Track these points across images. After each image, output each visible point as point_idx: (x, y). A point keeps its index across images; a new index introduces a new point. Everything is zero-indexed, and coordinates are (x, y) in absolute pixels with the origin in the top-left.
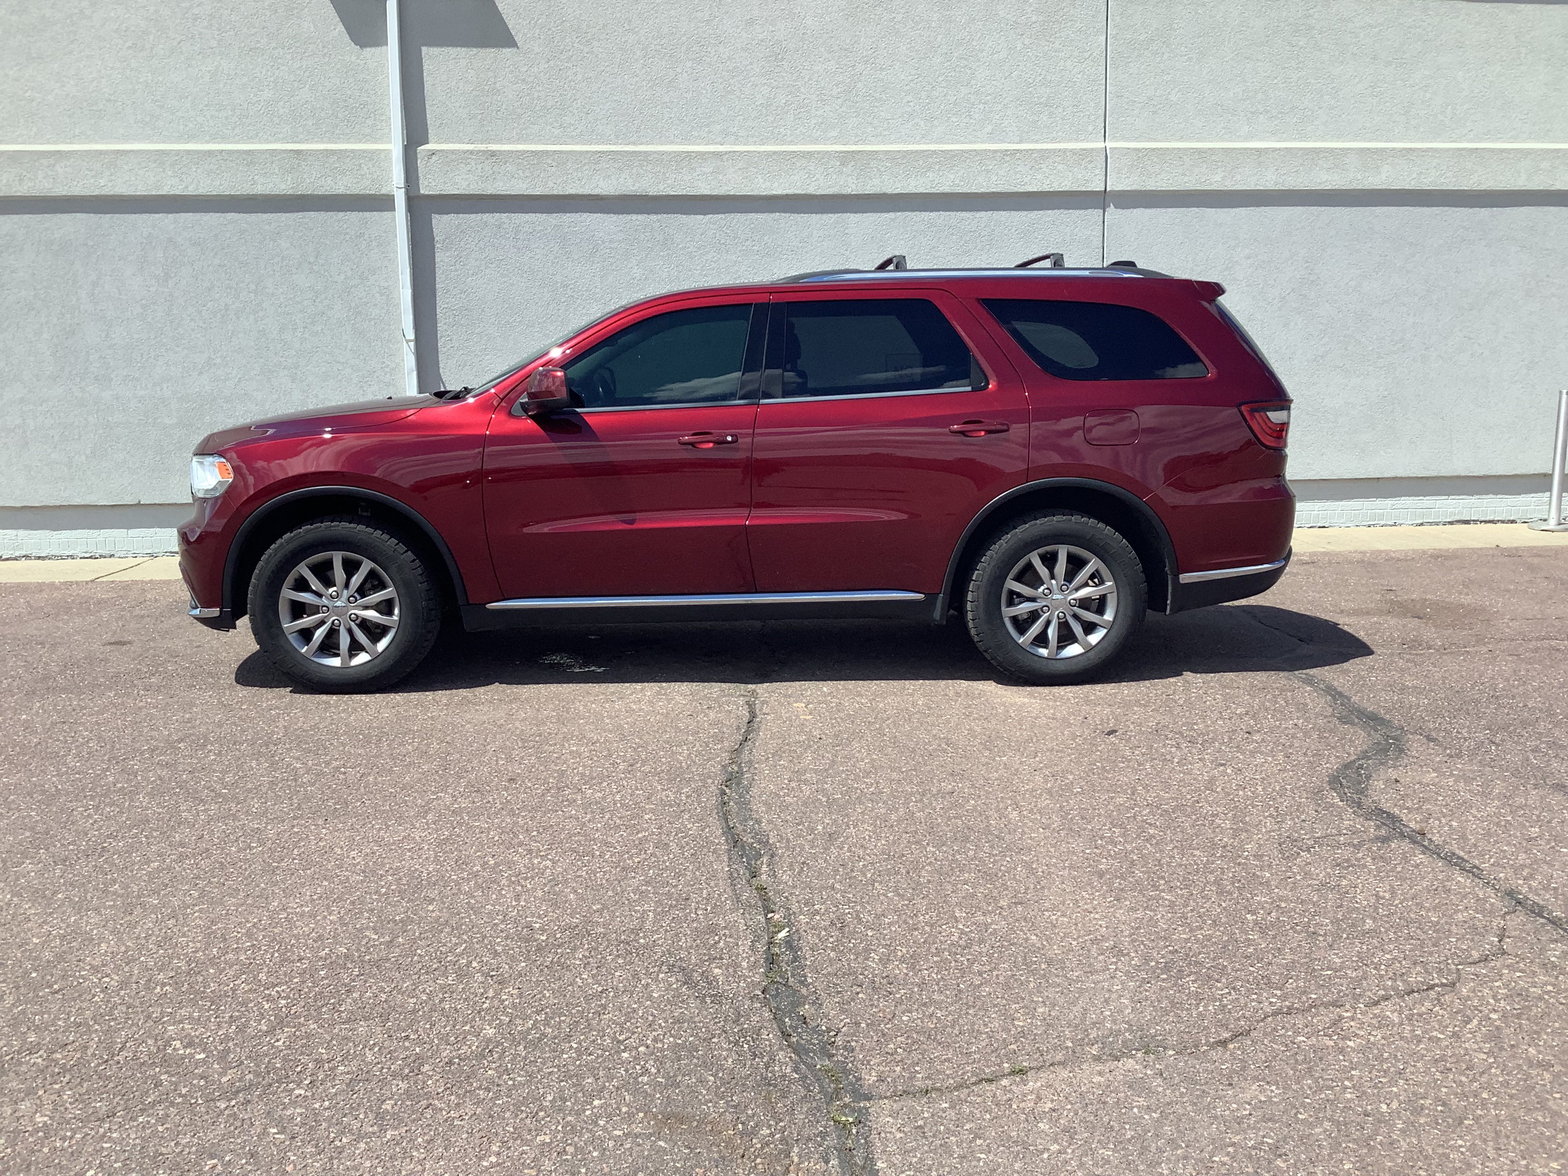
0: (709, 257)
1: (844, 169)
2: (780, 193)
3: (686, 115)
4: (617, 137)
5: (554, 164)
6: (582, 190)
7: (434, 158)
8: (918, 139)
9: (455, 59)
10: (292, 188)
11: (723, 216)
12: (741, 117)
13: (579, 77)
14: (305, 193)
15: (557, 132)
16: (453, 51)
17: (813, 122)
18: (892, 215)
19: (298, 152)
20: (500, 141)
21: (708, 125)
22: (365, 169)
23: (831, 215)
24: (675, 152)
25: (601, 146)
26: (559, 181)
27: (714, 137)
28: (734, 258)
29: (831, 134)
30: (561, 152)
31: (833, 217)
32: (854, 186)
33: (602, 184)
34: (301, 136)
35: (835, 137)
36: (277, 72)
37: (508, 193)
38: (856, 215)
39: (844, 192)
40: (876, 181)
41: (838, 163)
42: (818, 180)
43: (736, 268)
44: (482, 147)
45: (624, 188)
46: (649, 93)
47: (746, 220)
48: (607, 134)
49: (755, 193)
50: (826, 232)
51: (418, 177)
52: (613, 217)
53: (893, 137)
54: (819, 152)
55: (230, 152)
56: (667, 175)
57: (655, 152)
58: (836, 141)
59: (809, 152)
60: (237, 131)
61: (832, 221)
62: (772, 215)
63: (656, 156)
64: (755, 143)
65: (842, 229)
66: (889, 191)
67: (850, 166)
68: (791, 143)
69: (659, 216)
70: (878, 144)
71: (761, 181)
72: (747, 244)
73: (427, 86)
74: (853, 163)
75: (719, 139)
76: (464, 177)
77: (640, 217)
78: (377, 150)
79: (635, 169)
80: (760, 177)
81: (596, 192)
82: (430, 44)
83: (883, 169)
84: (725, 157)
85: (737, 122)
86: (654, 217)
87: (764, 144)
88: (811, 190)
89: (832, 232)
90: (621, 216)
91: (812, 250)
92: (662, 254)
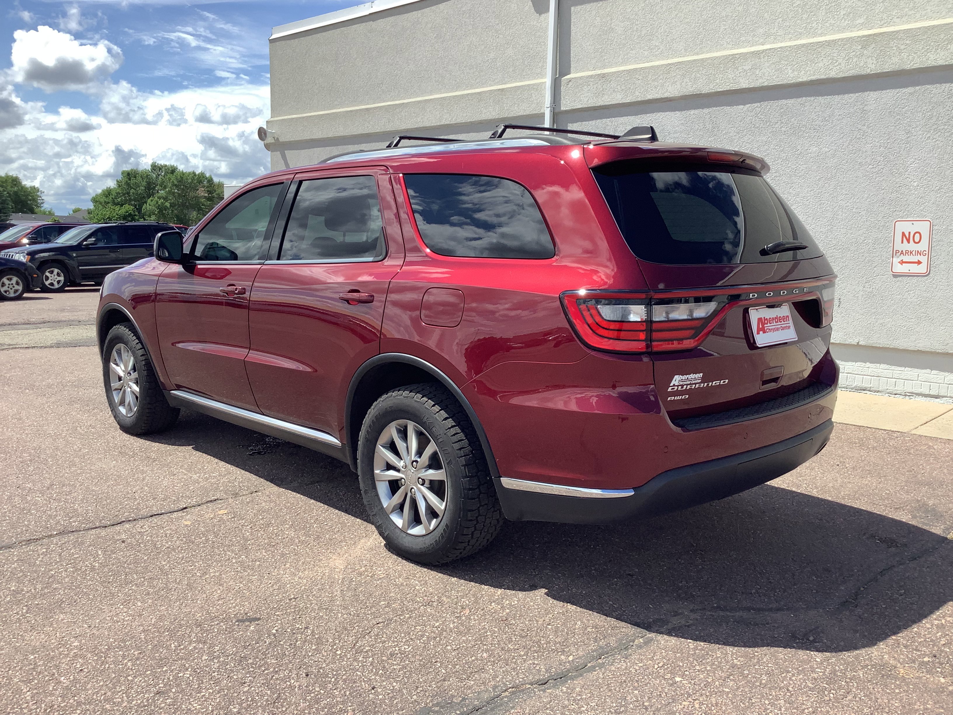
0: (746, 138)
1: (865, 52)
2: (805, 79)
3: (737, 25)
4: (686, 50)
5: (640, 78)
6: (657, 95)
7: (571, 84)
8: (944, 13)
9: (589, 11)
10: (498, 114)
11: (759, 104)
12: (780, 19)
13: (664, 8)
14: (504, 116)
15: (646, 53)
16: (588, 6)
17: (842, 14)
18: (910, 90)
19: (502, 90)
20: (611, 66)
21: (752, 31)
22: (534, 97)
23: (852, 95)
24: (724, 56)
25: (675, 59)
26: (642, 90)
27: (757, 39)
28: (764, 139)
29: (858, 22)
30: (645, 68)
31: (853, 97)
32: (873, 67)
33: (670, 89)
34: (506, 79)
35: (862, 24)
36: (498, 40)
37: (610, 103)
38: (876, 93)
39: (864, 73)
40: (895, 60)
41: (860, 47)
42: (840, 64)
43: (766, 147)
44: (599, 72)
45: (685, 90)
46: (711, 12)
47: (777, 106)
48: (680, 49)
49: (785, 82)
50: (846, 111)
51: (561, 98)
52: (678, 113)
53: (918, 15)
54: (842, 40)
55: (472, 94)
56: (717, 76)
57: (709, 58)
58: (863, 26)
59: (833, 41)
60: (477, 81)
61: (853, 99)
62: (799, 100)
63: (709, 61)
64: (790, 39)
65: (861, 107)
66: (908, 67)
67: (870, 49)
68: (821, 35)
69: (711, 109)
70: (903, 24)
71: (790, 71)
72: (777, 126)
73: (573, 34)
74: (873, 45)
75: (762, 40)
76: (586, 95)
77: (696, 111)
78: (540, 83)
79: (694, 74)
80: (789, 67)
81: (666, 95)
82: (576, 5)
83: (902, 47)
84: (762, 56)
85: (776, 24)
86: (706, 111)
87: (797, 39)
88: (833, 74)
89: (852, 110)
90: (683, 112)
91: (832, 128)
92: (710, 139)
